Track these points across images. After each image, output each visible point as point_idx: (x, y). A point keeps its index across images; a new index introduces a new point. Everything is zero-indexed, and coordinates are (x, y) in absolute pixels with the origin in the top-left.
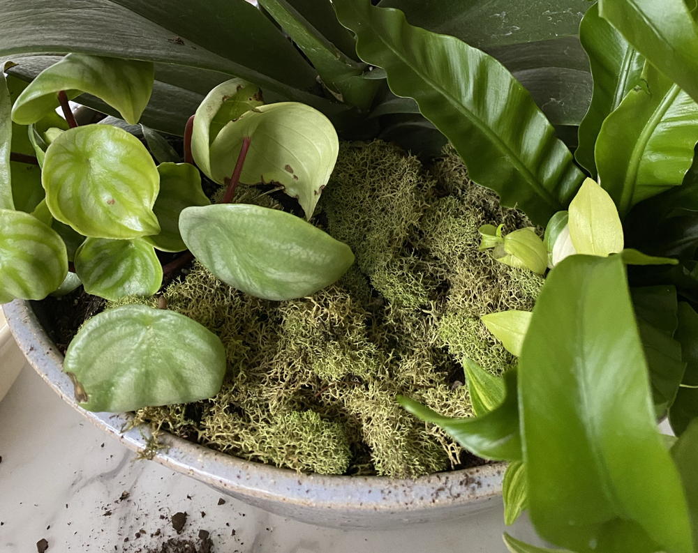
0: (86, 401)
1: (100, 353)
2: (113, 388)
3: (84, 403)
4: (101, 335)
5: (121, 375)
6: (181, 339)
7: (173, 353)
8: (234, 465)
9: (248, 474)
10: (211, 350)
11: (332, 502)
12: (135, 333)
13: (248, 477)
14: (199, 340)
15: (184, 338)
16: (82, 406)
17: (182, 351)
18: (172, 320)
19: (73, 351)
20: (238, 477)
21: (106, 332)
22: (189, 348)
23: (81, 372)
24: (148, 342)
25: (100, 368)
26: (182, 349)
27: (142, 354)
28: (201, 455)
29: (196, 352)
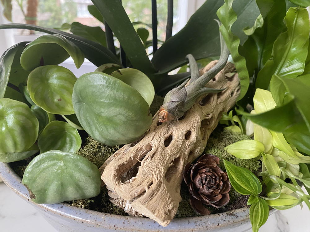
0: (34, 198)
1: (39, 175)
2: (46, 192)
3: (34, 199)
4: (39, 166)
5: (50, 186)
6: (77, 166)
7: (74, 174)
8: (121, 218)
9: (128, 221)
10: (92, 171)
11: (171, 229)
12: (55, 165)
13: (128, 222)
14: (86, 166)
15: (78, 166)
16: (33, 200)
17: (77, 172)
18: (71, 157)
19: (26, 174)
20: (124, 223)
21: (41, 164)
22: (81, 171)
23: (30, 184)
24: (61, 168)
25: (40, 182)
26: (77, 171)
27: (58, 174)
28: (103, 216)
29: (85, 173)
